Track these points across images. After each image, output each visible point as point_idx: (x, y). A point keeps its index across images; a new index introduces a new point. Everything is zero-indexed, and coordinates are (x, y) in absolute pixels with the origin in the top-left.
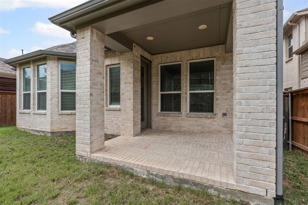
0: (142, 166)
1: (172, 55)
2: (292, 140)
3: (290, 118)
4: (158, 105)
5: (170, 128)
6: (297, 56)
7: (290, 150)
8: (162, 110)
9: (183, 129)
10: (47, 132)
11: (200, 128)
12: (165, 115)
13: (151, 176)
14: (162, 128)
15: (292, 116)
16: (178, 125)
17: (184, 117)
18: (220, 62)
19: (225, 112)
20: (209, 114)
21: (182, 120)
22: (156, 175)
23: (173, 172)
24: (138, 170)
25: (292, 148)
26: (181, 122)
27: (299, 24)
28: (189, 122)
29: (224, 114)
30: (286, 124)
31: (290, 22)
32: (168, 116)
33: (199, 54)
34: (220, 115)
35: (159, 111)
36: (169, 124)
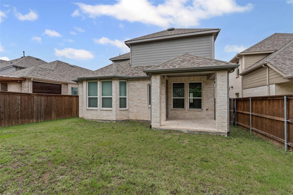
0: (185, 129)
1: (180, 78)
2: (237, 121)
3: (236, 111)
4: (171, 105)
5: (179, 117)
6: (241, 76)
7: (236, 126)
8: (173, 107)
9: (186, 117)
10: (113, 120)
11: (195, 116)
12: (176, 110)
13: (189, 132)
14: (175, 117)
15: (237, 110)
16: (183, 115)
17: (186, 111)
18: (205, 84)
19: (207, 108)
20: (200, 110)
21: (186, 112)
22: (191, 131)
23: (197, 130)
24: (183, 130)
25: (237, 125)
26: (185, 114)
27: (242, 58)
28: (189, 114)
29: (207, 110)
30: (234, 114)
31: (238, 56)
32: (178, 110)
33: (194, 79)
34: (205, 110)
35: (172, 108)
36: (178, 115)
